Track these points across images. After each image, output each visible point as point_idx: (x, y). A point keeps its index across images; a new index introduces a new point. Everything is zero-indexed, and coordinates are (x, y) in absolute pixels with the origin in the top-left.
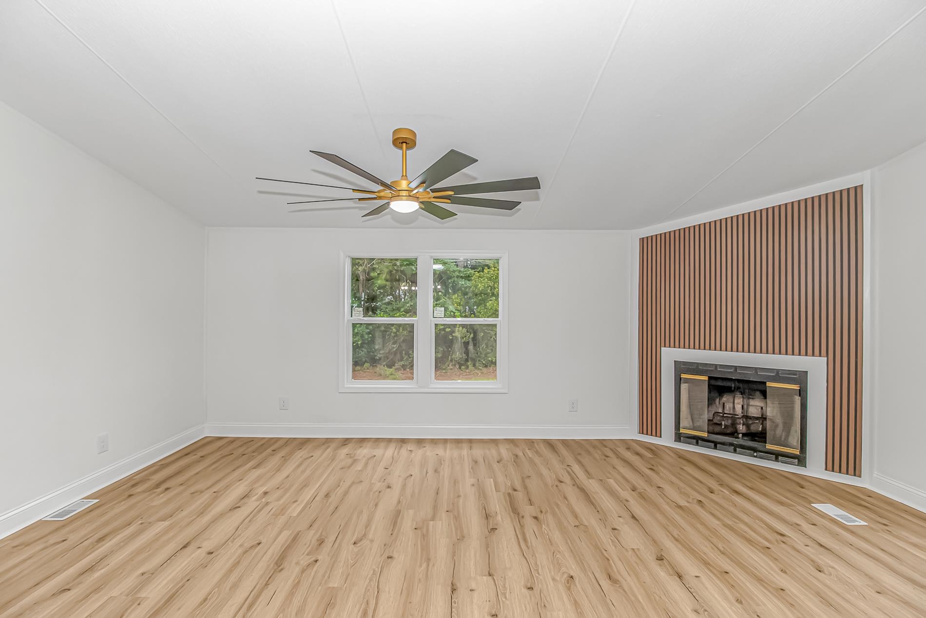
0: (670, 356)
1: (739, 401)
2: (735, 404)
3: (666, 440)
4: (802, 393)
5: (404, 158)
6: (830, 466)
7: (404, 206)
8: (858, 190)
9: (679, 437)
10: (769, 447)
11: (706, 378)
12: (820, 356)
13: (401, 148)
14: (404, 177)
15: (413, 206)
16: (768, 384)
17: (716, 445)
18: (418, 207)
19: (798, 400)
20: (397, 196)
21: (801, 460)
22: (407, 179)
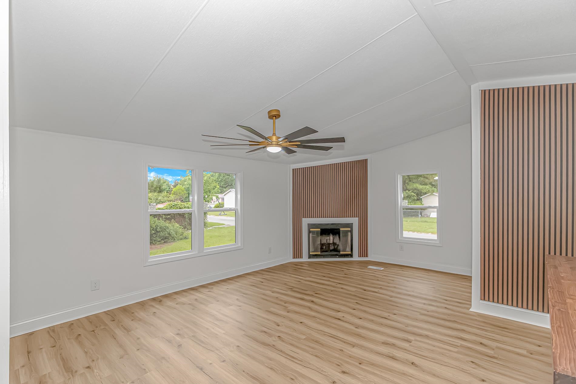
0: (306, 222)
1: (331, 237)
2: (331, 239)
3: (305, 259)
4: (351, 231)
5: (274, 123)
6: (360, 256)
7: (274, 150)
8: (366, 160)
9: (310, 256)
10: (341, 253)
11: (320, 230)
12: (356, 217)
13: (273, 119)
14: (274, 134)
15: (278, 149)
16: (341, 229)
17: (324, 256)
18: (281, 150)
19: (349, 234)
20: (271, 144)
21: (351, 256)
22: (276, 136)
